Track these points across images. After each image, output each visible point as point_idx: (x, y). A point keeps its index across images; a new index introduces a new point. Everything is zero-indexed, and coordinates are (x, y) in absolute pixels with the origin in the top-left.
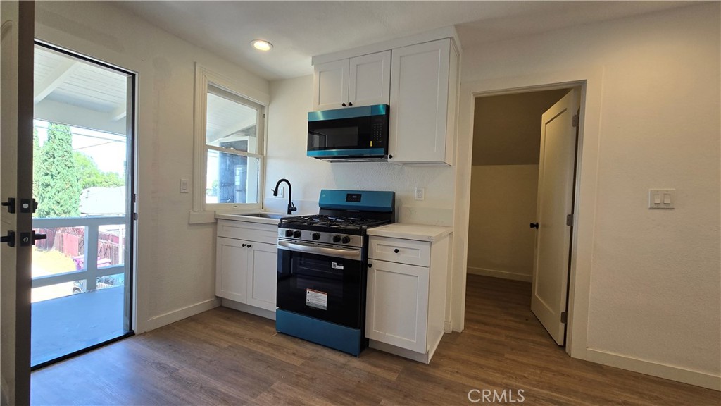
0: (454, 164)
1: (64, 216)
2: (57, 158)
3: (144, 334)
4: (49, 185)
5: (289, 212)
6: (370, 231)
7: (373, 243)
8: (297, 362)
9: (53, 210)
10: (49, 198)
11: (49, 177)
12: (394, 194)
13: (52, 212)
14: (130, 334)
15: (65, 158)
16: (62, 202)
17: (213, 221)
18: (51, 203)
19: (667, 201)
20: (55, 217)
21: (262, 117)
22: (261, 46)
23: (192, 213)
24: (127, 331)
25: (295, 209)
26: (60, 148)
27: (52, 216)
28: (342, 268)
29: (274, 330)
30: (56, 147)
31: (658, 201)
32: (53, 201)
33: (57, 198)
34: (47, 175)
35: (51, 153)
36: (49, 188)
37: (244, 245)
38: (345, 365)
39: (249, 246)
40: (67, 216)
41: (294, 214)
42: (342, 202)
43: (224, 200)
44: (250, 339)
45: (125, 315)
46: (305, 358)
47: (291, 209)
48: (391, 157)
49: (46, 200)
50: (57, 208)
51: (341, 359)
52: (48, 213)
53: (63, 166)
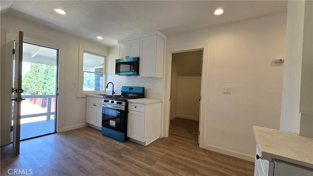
0: (163, 77)
1: (51, 94)
2: (49, 73)
3: (60, 133)
4: (46, 83)
5: (113, 94)
6: (129, 100)
7: (129, 104)
8: (103, 143)
9: (47, 92)
10: (46, 88)
11: (46, 80)
12: (144, 88)
13: (47, 93)
14: (56, 132)
15: (52, 73)
16: (50, 90)
17: (85, 96)
18: (46, 90)
19: (228, 91)
20: (48, 95)
21: (106, 60)
22: (100, 38)
23: (77, 94)
24: (55, 131)
25: (115, 93)
26: (50, 69)
27: (47, 94)
28: (119, 112)
29: (101, 133)
30: (48, 69)
31: (225, 91)
32: (47, 89)
33: (48, 88)
34: (45, 79)
35: (47, 71)
36: (46, 84)
37: (94, 105)
38: (117, 144)
39: (95, 105)
40: (52, 94)
41: (114, 94)
42: (128, 90)
43: (96, 89)
44: (92, 136)
45: (55, 126)
46: (106, 142)
47: (113, 92)
48: (139, 75)
49: (45, 89)
50: (48, 92)
51: (117, 143)
52: (45, 94)
53: (51, 76)
